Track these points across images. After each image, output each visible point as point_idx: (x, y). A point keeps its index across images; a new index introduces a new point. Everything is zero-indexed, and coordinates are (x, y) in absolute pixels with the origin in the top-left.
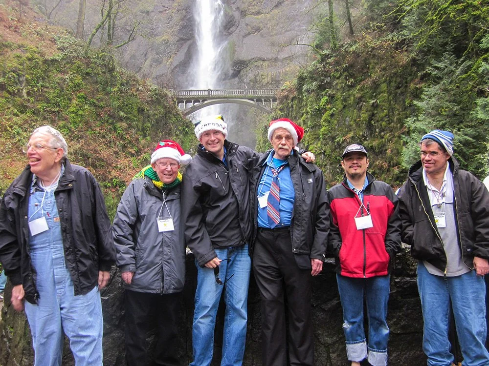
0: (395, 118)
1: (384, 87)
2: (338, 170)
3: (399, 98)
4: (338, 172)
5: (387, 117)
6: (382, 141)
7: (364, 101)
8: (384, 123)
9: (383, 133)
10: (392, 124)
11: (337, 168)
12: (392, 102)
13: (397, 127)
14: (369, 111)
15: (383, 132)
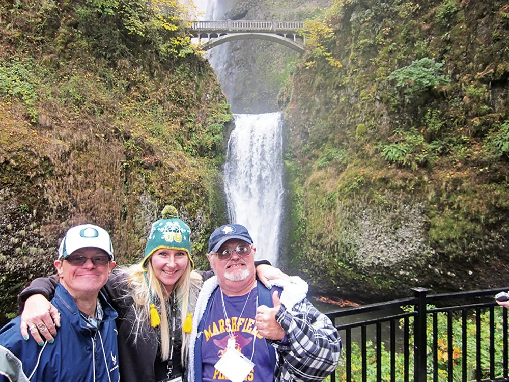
0: (476, 56)
1: (461, 16)
2: (397, 122)
3: (482, 30)
4: (397, 124)
5: (465, 54)
6: (457, 86)
7: (433, 35)
8: (460, 63)
9: (458, 76)
10: (471, 63)
11: (397, 119)
12: (472, 36)
13: (477, 68)
14: (440, 47)
15: (459, 73)
